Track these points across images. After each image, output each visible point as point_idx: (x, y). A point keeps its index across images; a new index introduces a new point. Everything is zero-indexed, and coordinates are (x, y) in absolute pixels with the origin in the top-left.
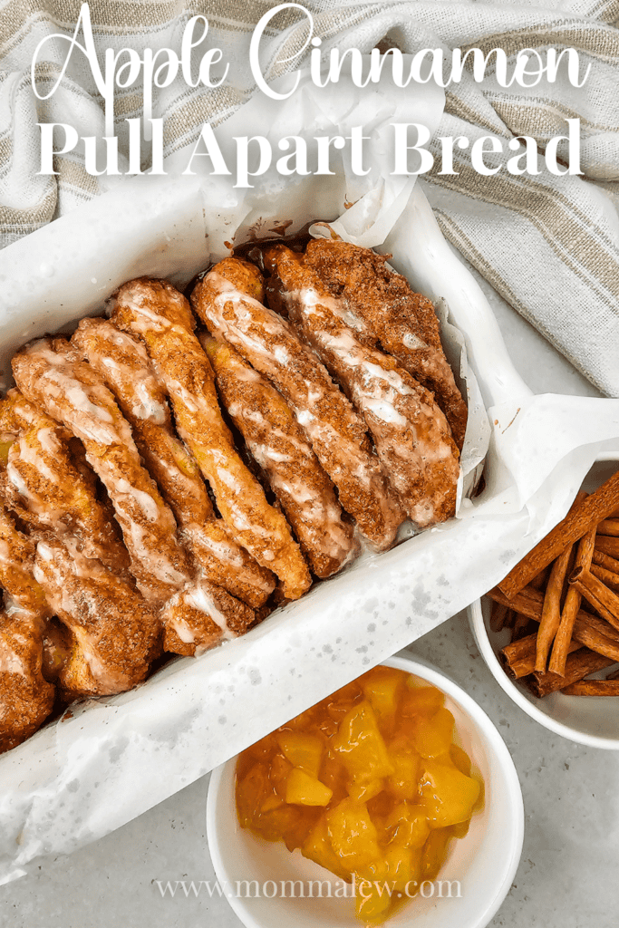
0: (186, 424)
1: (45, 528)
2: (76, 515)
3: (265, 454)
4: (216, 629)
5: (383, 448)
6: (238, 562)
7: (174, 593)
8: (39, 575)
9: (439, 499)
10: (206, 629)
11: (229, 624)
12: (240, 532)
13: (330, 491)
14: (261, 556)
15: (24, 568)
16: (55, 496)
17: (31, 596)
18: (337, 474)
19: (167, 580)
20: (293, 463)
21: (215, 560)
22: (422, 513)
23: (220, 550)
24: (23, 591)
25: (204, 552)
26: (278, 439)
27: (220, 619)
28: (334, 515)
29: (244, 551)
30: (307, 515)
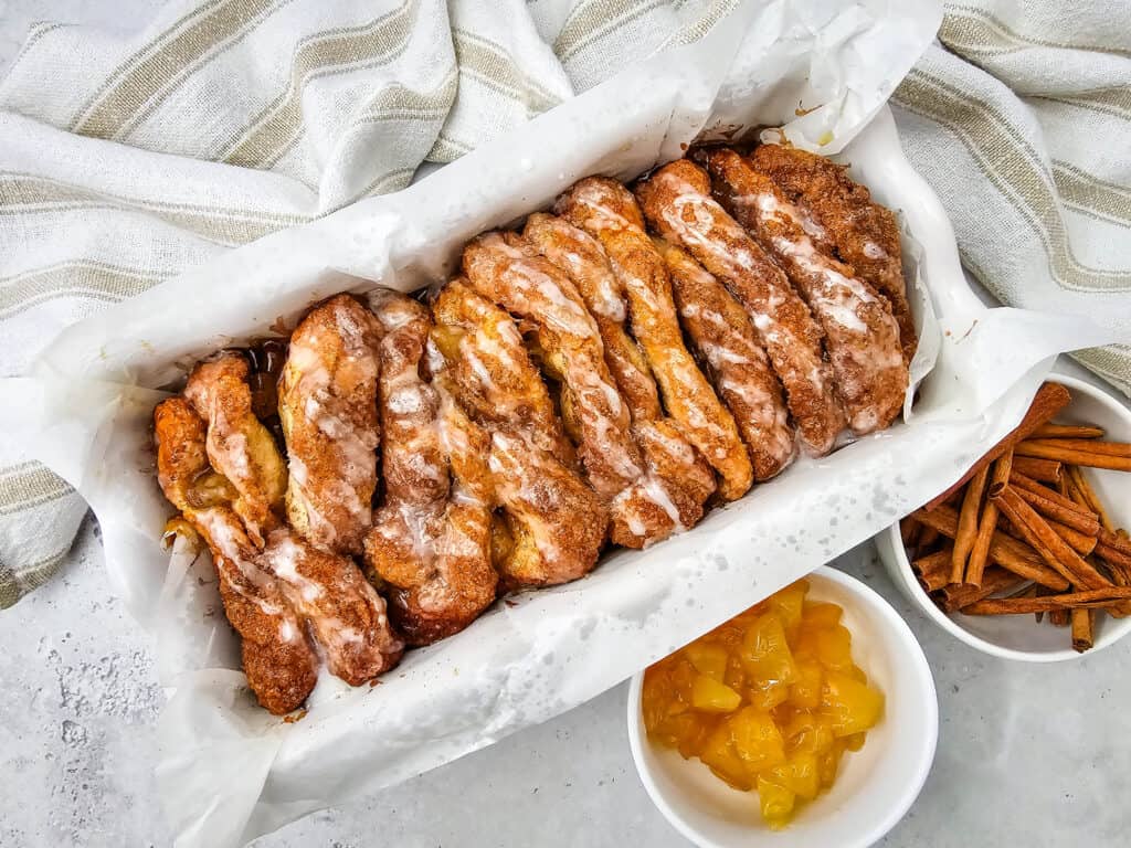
0: (644, 323)
1: (501, 421)
2: (531, 408)
3: (720, 355)
4: (670, 522)
5: (838, 354)
6: (689, 459)
7: (626, 487)
8: (495, 465)
9: (884, 407)
10: (659, 522)
11: (681, 518)
12: (695, 430)
13: (781, 394)
14: (714, 454)
15: (481, 457)
16: (515, 387)
17: (484, 485)
18: (790, 378)
19: (624, 473)
20: (749, 365)
21: (669, 456)
22: (864, 420)
23: (675, 448)
24: (478, 480)
25: (656, 448)
26: (736, 341)
27: (673, 513)
28: (781, 418)
29: (695, 450)
30: (755, 417)
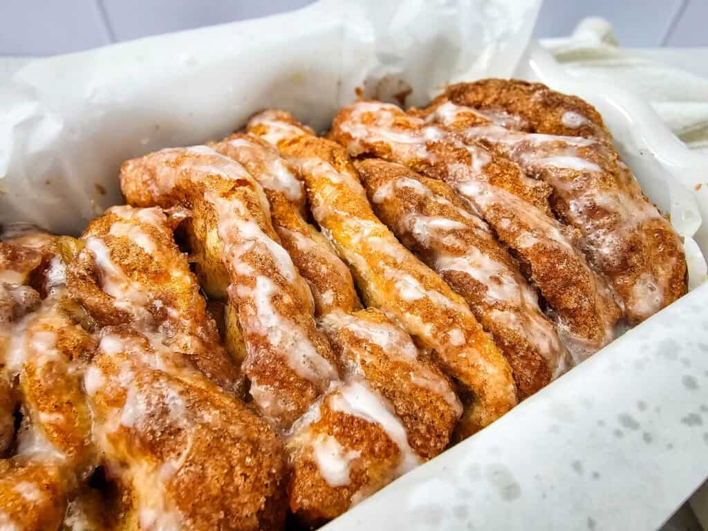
2: (169, 301)
6: (410, 351)
7: (313, 400)
8: (93, 379)
9: (664, 273)
10: (372, 451)
11: (411, 442)
13: (519, 265)
15: (71, 370)
16: (145, 270)
18: (526, 242)
20: (467, 231)
21: (376, 350)
22: (643, 295)
23: (382, 337)
24: (58, 408)
25: (356, 341)
26: (443, 207)
27: (395, 430)
28: (530, 300)
29: (416, 340)
30: (493, 294)
